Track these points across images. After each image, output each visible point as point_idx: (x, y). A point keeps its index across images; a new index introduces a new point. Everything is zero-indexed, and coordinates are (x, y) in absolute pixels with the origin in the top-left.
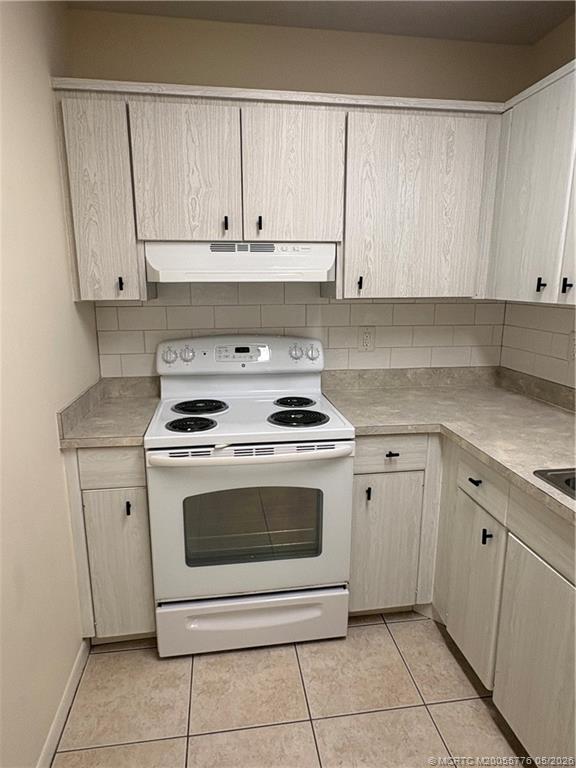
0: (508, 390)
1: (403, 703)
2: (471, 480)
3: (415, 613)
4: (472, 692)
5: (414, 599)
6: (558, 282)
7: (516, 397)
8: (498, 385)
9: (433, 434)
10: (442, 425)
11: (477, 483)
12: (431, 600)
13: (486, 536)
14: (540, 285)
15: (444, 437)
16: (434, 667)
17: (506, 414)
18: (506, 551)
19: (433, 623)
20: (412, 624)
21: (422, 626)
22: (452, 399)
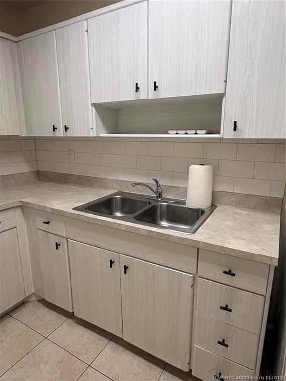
0: (45, 180)
1: (34, 345)
2: (44, 222)
3: (26, 302)
4: (64, 318)
5: (24, 295)
6: (62, 127)
7: (50, 183)
8: (39, 179)
9: (17, 207)
10: (21, 201)
11: (48, 223)
12: (33, 291)
13: (57, 245)
14: (54, 129)
15: (23, 207)
16: (44, 320)
17: (50, 190)
18: (68, 247)
19: (37, 302)
20: (26, 308)
21: (31, 306)
22: (19, 189)
